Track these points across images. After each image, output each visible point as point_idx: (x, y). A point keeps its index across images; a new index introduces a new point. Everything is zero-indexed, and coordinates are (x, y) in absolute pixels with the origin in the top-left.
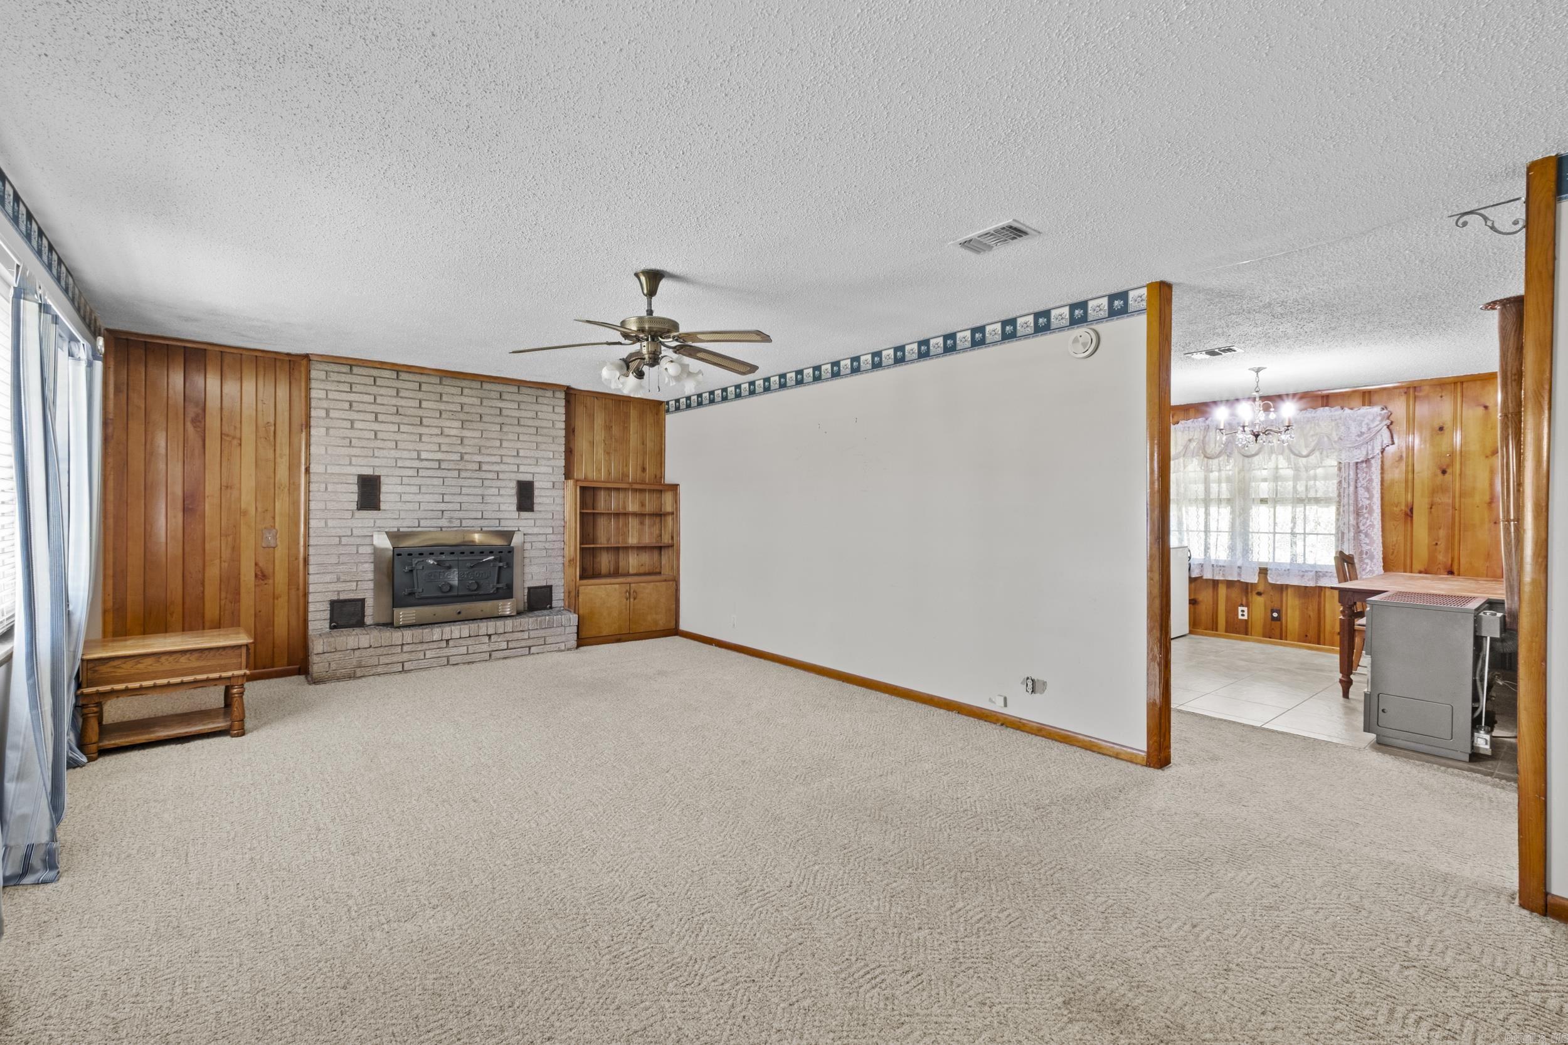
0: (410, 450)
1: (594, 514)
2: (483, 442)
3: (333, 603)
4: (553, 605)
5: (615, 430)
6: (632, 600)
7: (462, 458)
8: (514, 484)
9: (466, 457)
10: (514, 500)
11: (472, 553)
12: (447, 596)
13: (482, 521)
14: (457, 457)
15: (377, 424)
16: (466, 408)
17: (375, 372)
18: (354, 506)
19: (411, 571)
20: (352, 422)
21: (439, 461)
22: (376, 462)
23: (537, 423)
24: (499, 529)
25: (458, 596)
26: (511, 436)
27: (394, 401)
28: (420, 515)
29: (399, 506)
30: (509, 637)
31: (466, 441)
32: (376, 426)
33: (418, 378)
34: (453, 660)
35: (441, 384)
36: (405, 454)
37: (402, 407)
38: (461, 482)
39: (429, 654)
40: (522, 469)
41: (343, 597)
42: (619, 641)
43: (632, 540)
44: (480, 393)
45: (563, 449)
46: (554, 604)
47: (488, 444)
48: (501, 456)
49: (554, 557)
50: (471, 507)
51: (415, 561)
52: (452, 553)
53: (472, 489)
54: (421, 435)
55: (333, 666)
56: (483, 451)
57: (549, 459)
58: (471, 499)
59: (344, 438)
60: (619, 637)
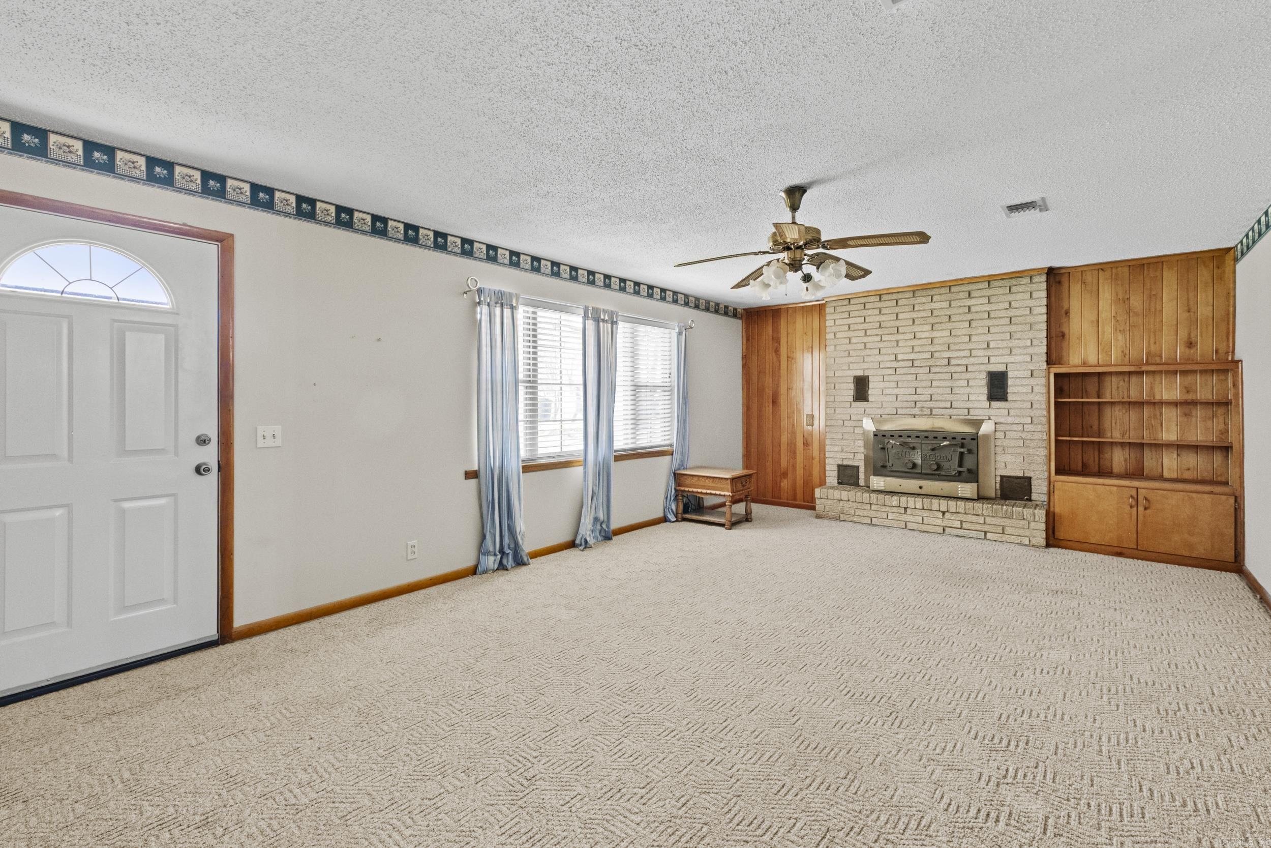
0: (889, 354)
1: (1099, 403)
2: (951, 340)
3: (839, 466)
4: (1033, 498)
5: (1136, 302)
6: (1141, 509)
7: (932, 356)
8: (984, 375)
9: (936, 355)
10: (985, 390)
11: (935, 438)
12: (913, 471)
13: (951, 410)
14: (928, 355)
15: (866, 338)
16: (935, 313)
17: (864, 300)
18: (851, 399)
19: (883, 449)
20: (850, 339)
21: (913, 360)
22: (865, 366)
23: (1011, 313)
24: (969, 417)
25: (921, 473)
26: (980, 331)
27: (878, 318)
28: (897, 405)
29: (882, 398)
30: (962, 517)
31: (935, 341)
32: (865, 340)
33: (895, 296)
34: (910, 526)
35: (914, 296)
36: (886, 358)
37: (884, 321)
38: (931, 376)
39: (891, 516)
40: (993, 360)
41: (845, 463)
42: (1120, 554)
44: (949, 297)
45: (1044, 334)
46: (1034, 496)
47: (957, 340)
48: (971, 350)
49: (1034, 448)
50: (940, 398)
51: (886, 441)
52: (918, 437)
53: (941, 382)
54: (897, 341)
55: (827, 509)
56: (952, 347)
57: (1026, 347)
58: (940, 391)
59: (845, 351)
60: (1119, 550)
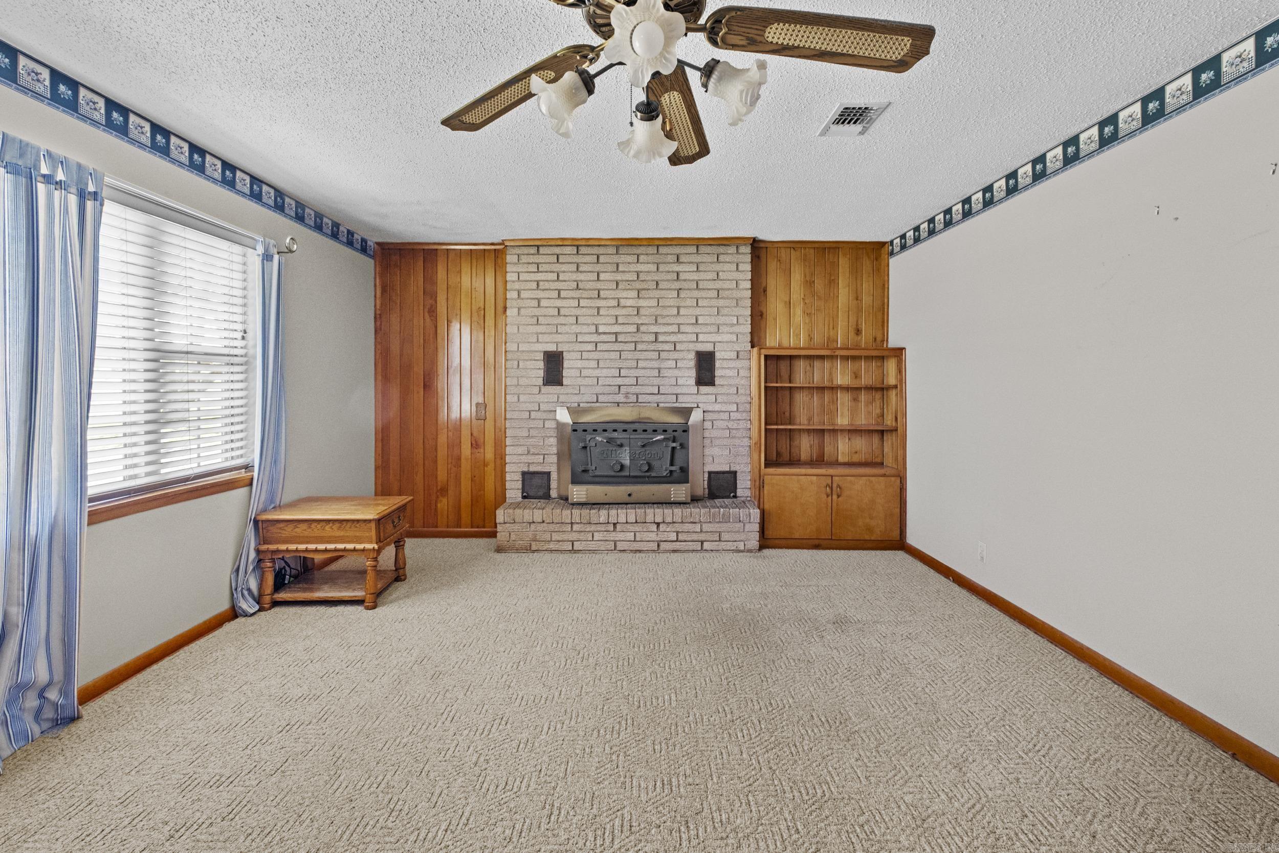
0: (588, 325)
1: (791, 388)
2: (658, 311)
3: (524, 474)
4: (738, 494)
5: (819, 285)
6: (835, 497)
7: (638, 330)
8: (692, 355)
9: (643, 328)
10: (693, 373)
11: (645, 431)
12: (620, 476)
13: (659, 396)
14: (633, 329)
15: (560, 301)
16: (642, 277)
17: (557, 250)
18: (540, 382)
19: (585, 448)
20: (539, 300)
21: (616, 334)
22: (559, 338)
23: (718, 285)
24: (675, 405)
25: (629, 476)
26: (689, 302)
27: (575, 276)
28: (598, 390)
29: (580, 381)
30: (679, 527)
31: (642, 312)
32: (559, 303)
33: (596, 250)
34: (620, 546)
35: (617, 253)
36: (585, 329)
37: (581, 281)
38: (638, 355)
39: (597, 536)
40: (701, 337)
41: (533, 469)
42: (817, 547)
43: (842, 420)
44: (657, 259)
45: (748, 312)
46: (739, 492)
47: (665, 312)
48: (679, 325)
49: (739, 438)
50: (647, 381)
51: (588, 437)
52: (625, 431)
53: (648, 362)
54: (598, 308)
55: (513, 537)
56: (660, 320)
57: (732, 325)
58: (648, 373)
59: (533, 317)
60: (817, 542)
